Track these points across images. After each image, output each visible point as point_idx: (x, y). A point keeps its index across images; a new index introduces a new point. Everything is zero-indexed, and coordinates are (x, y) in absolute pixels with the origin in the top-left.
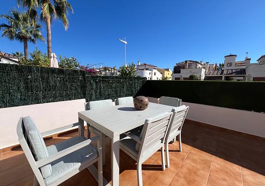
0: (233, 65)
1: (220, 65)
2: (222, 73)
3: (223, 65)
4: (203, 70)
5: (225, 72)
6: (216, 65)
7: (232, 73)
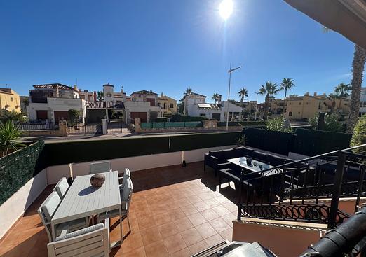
0: (113, 96)
1: (99, 93)
2: (105, 106)
3: (102, 94)
4: (84, 101)
5: (107, 105)
6: (95, 94)
7: (113, 107)
